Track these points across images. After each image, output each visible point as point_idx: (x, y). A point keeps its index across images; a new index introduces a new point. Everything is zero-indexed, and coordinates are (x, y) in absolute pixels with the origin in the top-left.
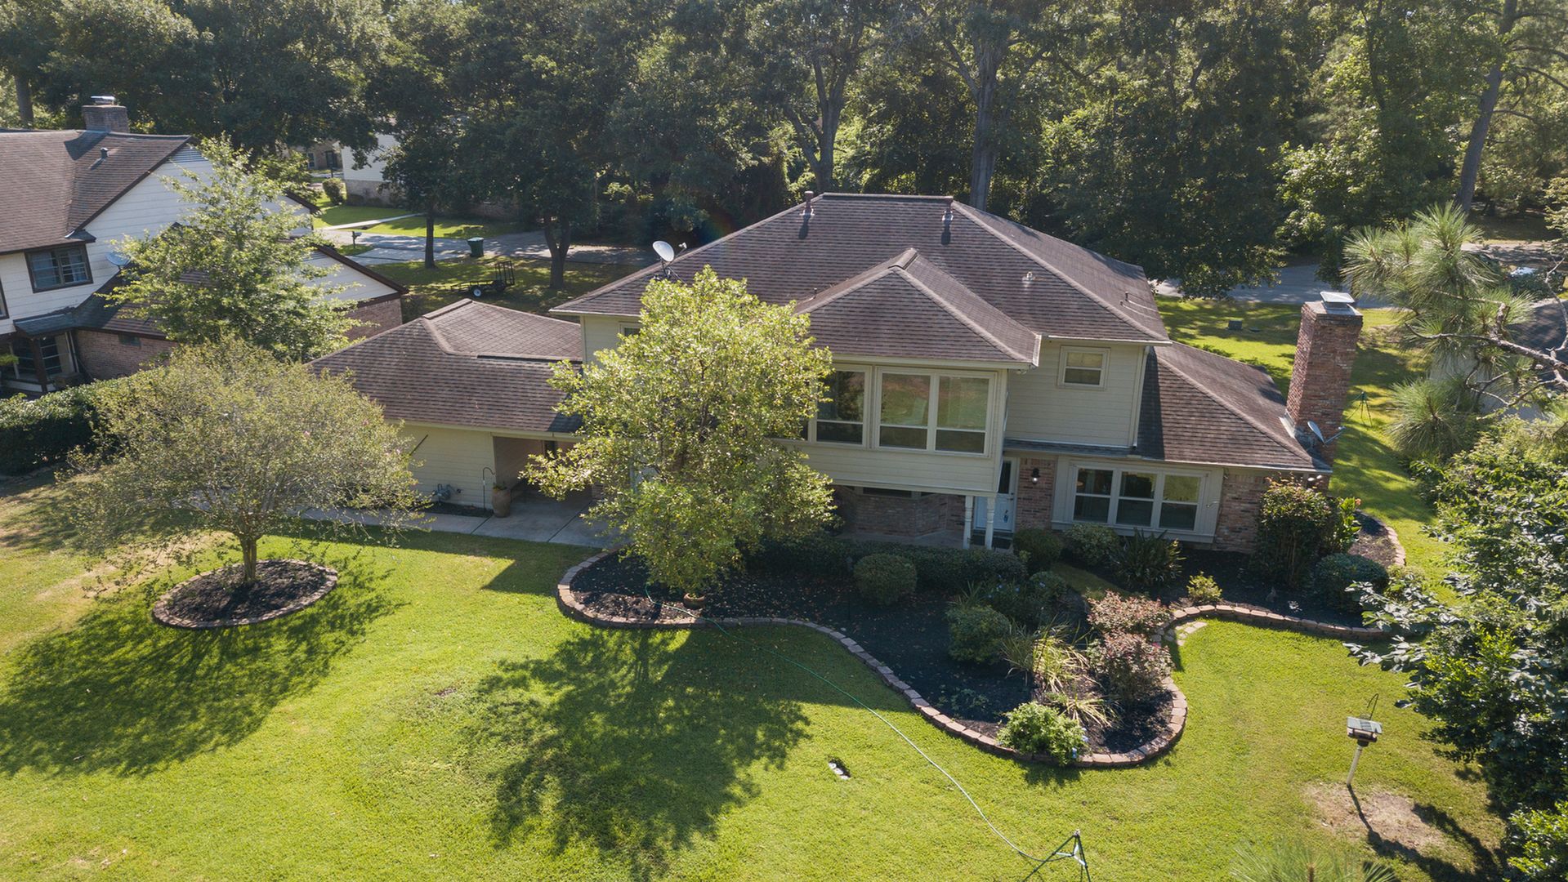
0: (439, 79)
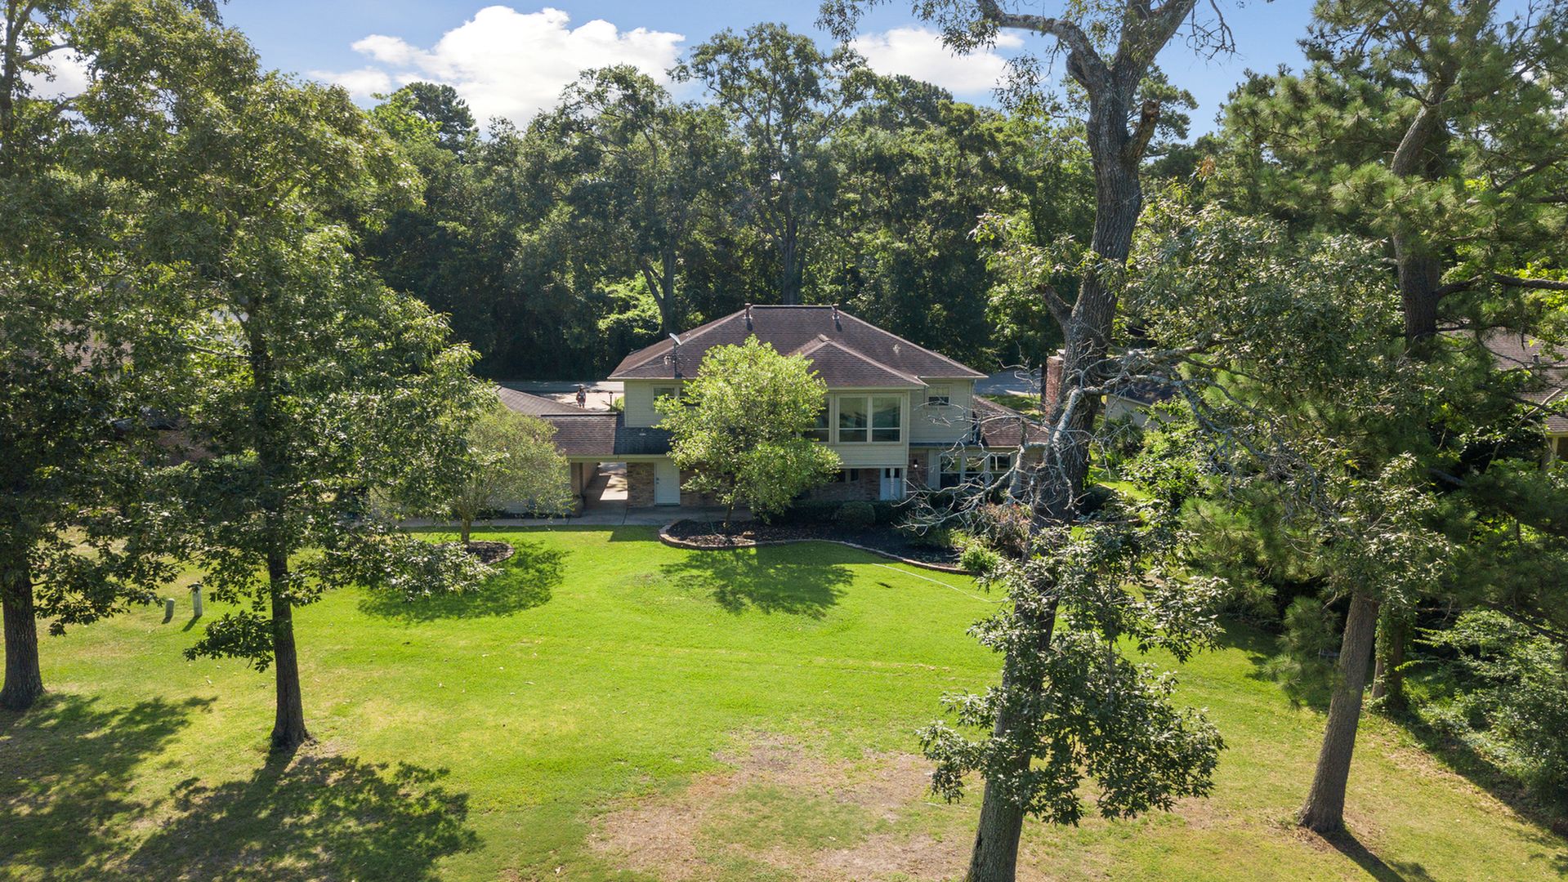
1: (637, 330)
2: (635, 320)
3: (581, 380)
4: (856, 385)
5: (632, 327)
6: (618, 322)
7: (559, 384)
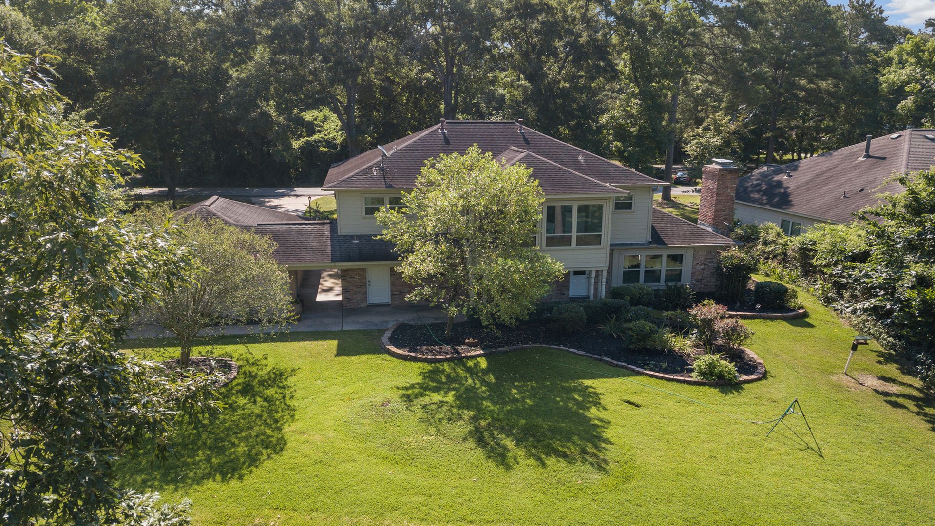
0: (92, 73)
1: (321, 149)
2: (320, 141)
3: (281, 187)
4: (564, 193)
5: (318, 147)
6: (308, 142)
7: (267, 190)
